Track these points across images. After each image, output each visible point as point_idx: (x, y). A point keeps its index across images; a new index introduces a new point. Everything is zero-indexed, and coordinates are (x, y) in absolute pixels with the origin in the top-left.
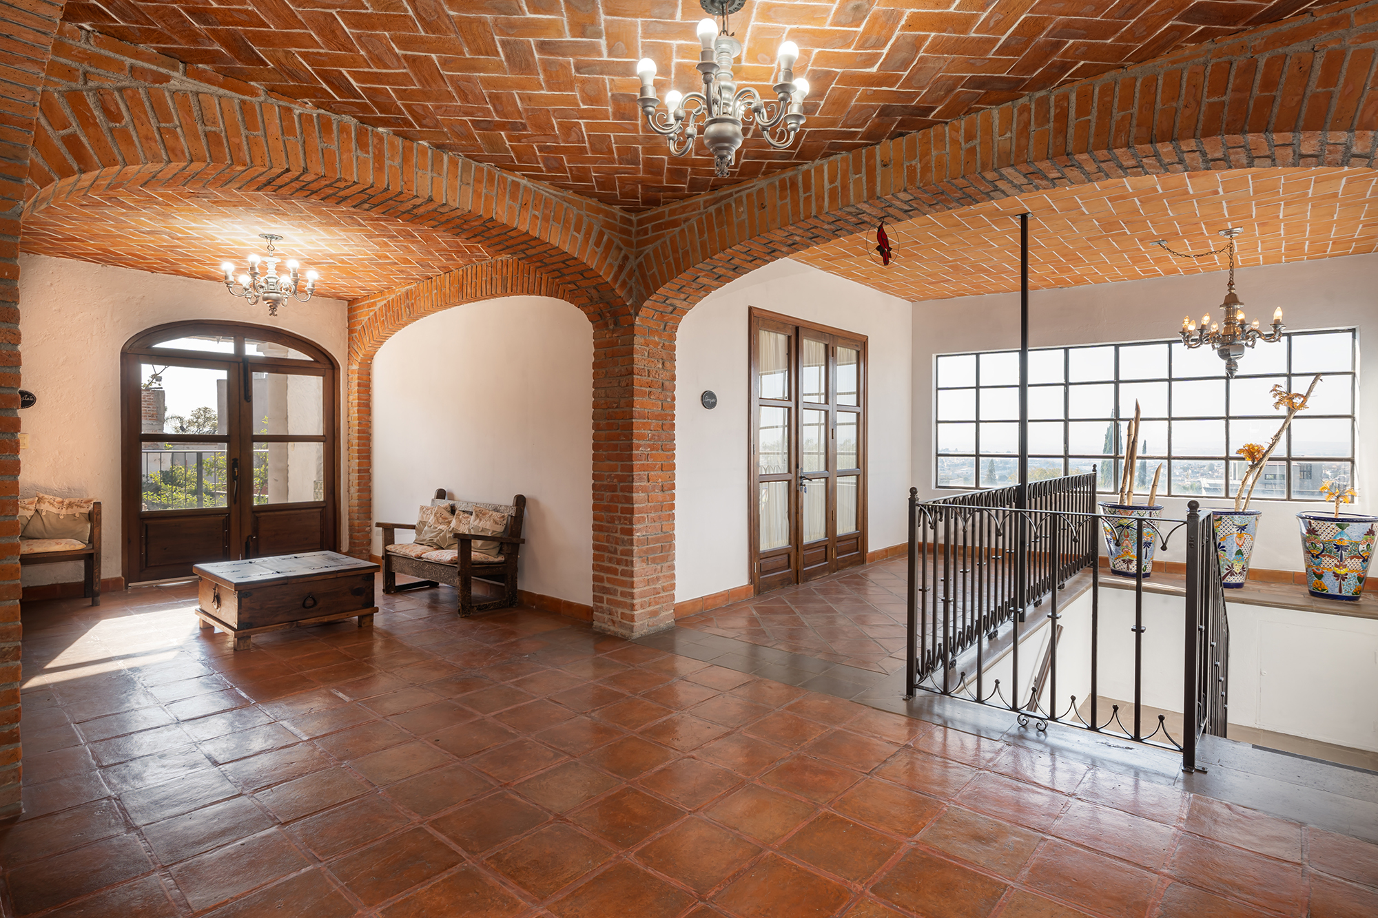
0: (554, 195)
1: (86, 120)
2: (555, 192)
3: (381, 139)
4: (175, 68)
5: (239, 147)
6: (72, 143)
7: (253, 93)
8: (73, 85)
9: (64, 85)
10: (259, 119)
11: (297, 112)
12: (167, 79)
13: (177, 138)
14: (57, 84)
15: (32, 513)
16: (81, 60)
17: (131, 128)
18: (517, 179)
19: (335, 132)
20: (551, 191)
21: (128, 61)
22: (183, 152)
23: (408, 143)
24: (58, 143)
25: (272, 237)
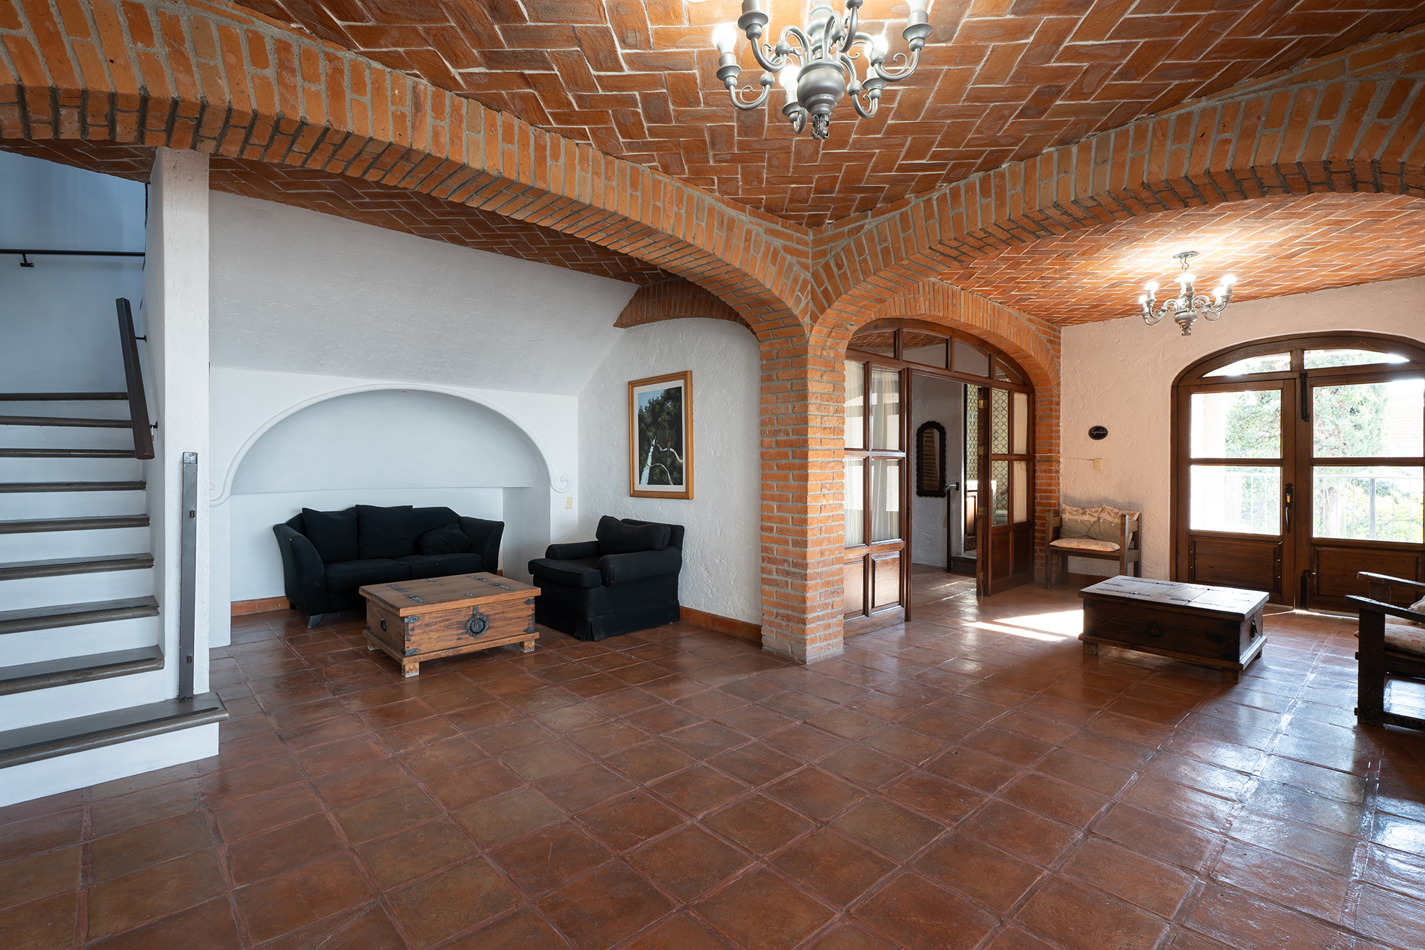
0: (1265, 89)
1: (830, 276)
2: (1270, 83)
3: (1002, 175)
4: (866, 217)
5: (899, 248)
6: (826, 292)
7: (908, 203)
8: (826, 259)
9: (823, 261)
10: (911, 221)
11: (935, 197)
12: (862, 227)
13: (867, 262)
14: (820, 262)
15: (1095, 519)
16: (828, 243)
17: (847, 270)
18: (1188, 109)
19: (963, 196)
20: (1262, 86)
21: (846, 228)
22: (870, 270)
23: (1030, 162)
24: (821, 296)
25: (1186, 255)
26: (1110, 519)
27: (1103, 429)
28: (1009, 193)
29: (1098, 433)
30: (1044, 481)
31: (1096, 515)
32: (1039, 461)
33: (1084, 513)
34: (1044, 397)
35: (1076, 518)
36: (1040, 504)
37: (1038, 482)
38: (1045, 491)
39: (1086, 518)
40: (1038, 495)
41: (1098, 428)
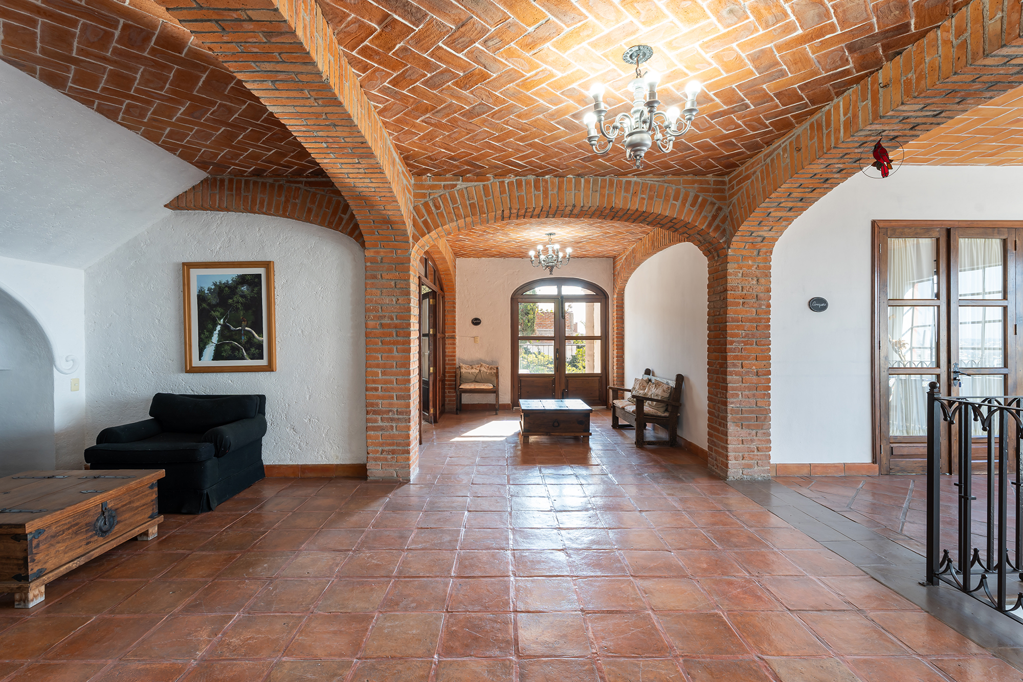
0: (657, 181)
1: (429, 212)
2: (658, 179)
3: (546, 181)
4: (458, 180)
5: (483, 206)
6: (425, 223)
7: (488, 180)
8: (426, 200)
9: (423, 201)
10: (491, 191)
11: (507, 182)
12: (455, 185)
13: (459, 210)
14: (421, 201)
15: (478, 371)
16: (427, 189)
17: (444, 211)
18: (629, 179)
19: (524, 185)
20: (655, 179)
21: (443, 183)
22: (461, 215)
23: (561, 179)
24: (421, 224)
25: (551, 234)
26: (485, 370)
27: (479, 320)
28: (550, 193)
29: (476, 322)
30: (450, 350)
31: (478, 369)
32: (447, 338)
33: (472, 368)
34: (450, 299)
35: (469, 371)
36: (448, 364)
37: (447, 350)
38: (451, 356)
39: (473, 371)
40: (447, 358)
41: (476, 319)
